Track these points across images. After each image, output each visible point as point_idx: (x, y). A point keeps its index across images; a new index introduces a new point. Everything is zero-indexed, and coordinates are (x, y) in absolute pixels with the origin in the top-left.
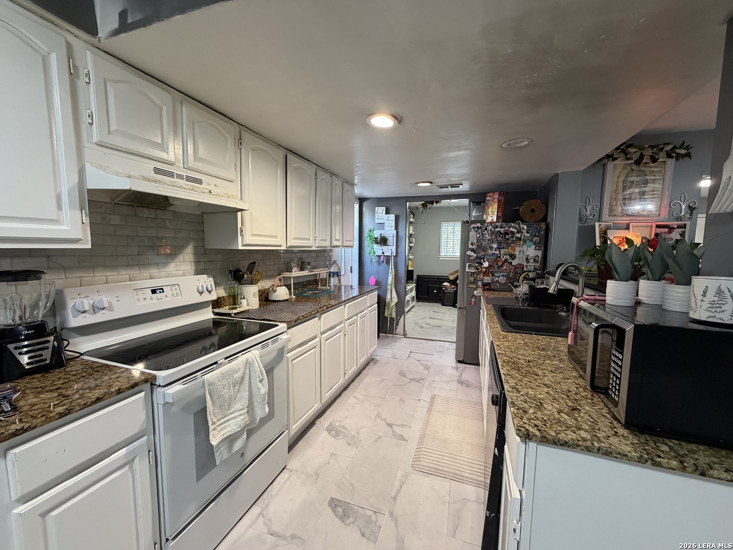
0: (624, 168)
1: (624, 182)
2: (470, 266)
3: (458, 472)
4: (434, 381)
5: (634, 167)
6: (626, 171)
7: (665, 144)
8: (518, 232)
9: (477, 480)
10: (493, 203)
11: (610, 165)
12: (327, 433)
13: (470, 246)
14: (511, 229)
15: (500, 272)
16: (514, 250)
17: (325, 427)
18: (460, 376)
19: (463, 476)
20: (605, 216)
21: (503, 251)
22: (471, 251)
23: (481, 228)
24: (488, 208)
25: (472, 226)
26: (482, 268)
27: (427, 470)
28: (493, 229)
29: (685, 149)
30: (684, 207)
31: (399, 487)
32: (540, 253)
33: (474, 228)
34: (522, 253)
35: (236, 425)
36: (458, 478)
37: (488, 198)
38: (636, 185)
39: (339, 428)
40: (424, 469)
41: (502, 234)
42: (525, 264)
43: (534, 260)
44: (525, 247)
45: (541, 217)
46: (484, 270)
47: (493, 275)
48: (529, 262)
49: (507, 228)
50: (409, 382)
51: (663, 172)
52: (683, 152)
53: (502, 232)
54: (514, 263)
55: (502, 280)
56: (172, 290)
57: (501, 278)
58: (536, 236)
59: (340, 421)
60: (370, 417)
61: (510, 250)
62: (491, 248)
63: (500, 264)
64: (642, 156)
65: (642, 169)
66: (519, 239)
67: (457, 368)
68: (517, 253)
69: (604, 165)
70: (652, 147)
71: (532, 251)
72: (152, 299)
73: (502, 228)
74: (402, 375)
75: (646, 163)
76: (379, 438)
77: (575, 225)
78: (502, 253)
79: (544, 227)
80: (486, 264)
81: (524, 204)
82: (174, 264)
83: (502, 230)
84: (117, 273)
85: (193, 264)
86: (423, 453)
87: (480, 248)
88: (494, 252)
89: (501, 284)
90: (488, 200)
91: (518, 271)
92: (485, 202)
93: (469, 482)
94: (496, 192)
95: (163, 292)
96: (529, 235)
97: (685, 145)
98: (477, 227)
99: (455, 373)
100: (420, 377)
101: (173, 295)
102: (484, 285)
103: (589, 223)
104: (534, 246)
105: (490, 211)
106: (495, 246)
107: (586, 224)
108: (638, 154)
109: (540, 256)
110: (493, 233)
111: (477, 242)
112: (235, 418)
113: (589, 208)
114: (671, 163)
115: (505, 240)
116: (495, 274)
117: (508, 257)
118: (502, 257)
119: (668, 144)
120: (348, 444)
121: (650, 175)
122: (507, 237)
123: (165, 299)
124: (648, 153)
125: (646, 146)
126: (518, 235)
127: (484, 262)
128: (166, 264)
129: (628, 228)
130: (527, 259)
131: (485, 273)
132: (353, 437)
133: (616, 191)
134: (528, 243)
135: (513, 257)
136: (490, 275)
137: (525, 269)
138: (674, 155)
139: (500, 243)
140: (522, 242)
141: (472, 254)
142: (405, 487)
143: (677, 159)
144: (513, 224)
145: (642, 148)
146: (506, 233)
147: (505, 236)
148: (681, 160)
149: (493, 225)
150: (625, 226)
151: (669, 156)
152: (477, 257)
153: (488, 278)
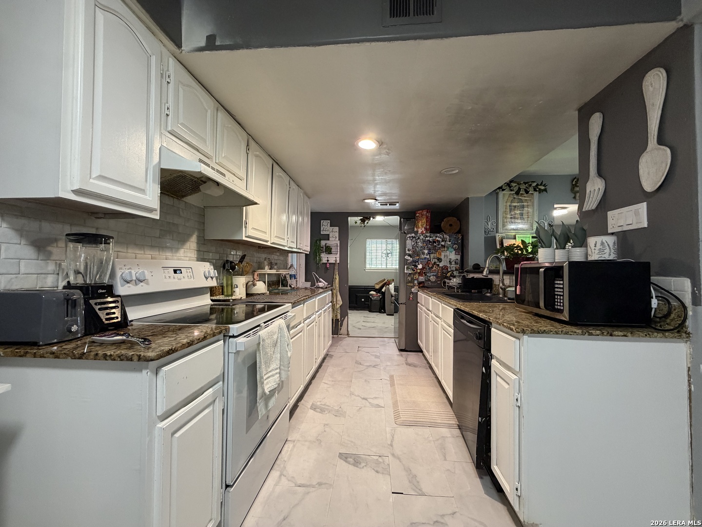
0: (509, 196)
1: (510, 206)
2: (408, 268)
3: (432, 421)
4: (387, 366)
5: (515, 196)
6: (511, 199)
7: (532, 182)
8: (443, 241)
9: (448, 424)
10: (422, 219)
11: (501, 194)
12: (313, 411)
13: (407, 252)
14: (437, 239)
15: (431, 273)
16: (441, 254)
17: (309, 407)
18: (406, 360)
19: (437, 423)
20: (500, 230)
21: (432, 256)
22: (408, 256)
23: (415, 237)
24: (418, 222)
25: (408, 236)
26: (417, 270)
27: (408, 423)
28: (424, 239)
29: (543, 186)
30: (546, 225)
31: (392, 438)
32: (459, 257)
33: (410, 237)
34: (446, 257)
35: (274, 382)
36: (433, 425)
37: (418, 215)
38: (518, 209)
39: (321, 406)
40: (405, 423)
41: (431, 242)
42: (449, 265)
43: (455, 262)
44: (448, 253)
45: (458, 229)
46: (419, 271)
47: (426, 275)
48: (451, 264)
49: (434, 238)
50: (367, 368)
51: (532, 200)
52: (543, 188)
53: (431, 241)
54: (441, 265)
55: (433, 279)
56: (187, 272)
57: (432, 277)
58: (455, 244)
59: (320, 402)
60: (346, 396)
61: (437, 255)
62: (423, 253)
63: (430, 266)
64: (519, 189)
65: (520, 197)
66: (443, 246)
67: (402, 355)
68: (442, 257)
69: (497, 194)
70: (525, 183)
71: (453, 256)
72: (174, 278)
73: (430, 237)
74: (358, 364)
75: (522, 194)
76: (360, 409)
77: (483, 236)
78: (432, 257)
79: (460, 237)
80: (420, 266)
81: (444, 220)
82: (183, 250)
83: (431, 239)
84: (143, 252)
85: (196, 252)
86: (400, 412)
87: (415, 253)
88: (425, 256)
89: (432, 282)
90: (418, 216)
91: (444, 271)
92: (415, 218)
93: (443, 426)
94: (425, 210)
95: (181, 273)
96: (450, 243)
97: (544, 183)
98: (412, 237)
99: (401, 358)
100: (375, 364)
101: (188, 276)
102: (420, 283)
103: (492, 234)
104: (454, 252)
105: (420, 225)
106: (426, 252)
107: (489, 235)
108: (517, 187)
109: (459, 260)
110: (424, 241)
111: (413, 248)
112: (273, 376)
113: (489, 224)
114: (536, 194)
115: (434, 247)
116: (427, 274)
117: (436, 260)
118: (431, 260)
119: (534, 182)
120: (336, 416)
121: (525, 202)
122: (435, 244)
123: (183, 280)
124: (523, 187)
125: (522, 182)
126: (443, 243)
127: (419, 264)
128: (177, 249)
129: (515, 238)
130: (450, 261)
131: (419, 273)
132: (338, 411)
133: (505, 212)
134: (450, 249)
135: (440, 260)
136: (424, 275)
137: (449, 270)
138: (538, 189)
139: (429, 250)
140: (446, 249)
141: (409, 258)
142: (396, 437)
143: (539, 193)
144: (438, 235)
145: (519, 184)
146: (434, 242)
147: (433, 244)
148: (542, 193)
149: (424, 235)
150: (513, 237)
151: (535, 190)
152: (413, 261)
153: (422, 277)
